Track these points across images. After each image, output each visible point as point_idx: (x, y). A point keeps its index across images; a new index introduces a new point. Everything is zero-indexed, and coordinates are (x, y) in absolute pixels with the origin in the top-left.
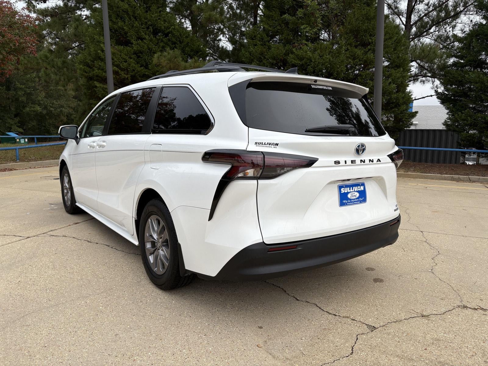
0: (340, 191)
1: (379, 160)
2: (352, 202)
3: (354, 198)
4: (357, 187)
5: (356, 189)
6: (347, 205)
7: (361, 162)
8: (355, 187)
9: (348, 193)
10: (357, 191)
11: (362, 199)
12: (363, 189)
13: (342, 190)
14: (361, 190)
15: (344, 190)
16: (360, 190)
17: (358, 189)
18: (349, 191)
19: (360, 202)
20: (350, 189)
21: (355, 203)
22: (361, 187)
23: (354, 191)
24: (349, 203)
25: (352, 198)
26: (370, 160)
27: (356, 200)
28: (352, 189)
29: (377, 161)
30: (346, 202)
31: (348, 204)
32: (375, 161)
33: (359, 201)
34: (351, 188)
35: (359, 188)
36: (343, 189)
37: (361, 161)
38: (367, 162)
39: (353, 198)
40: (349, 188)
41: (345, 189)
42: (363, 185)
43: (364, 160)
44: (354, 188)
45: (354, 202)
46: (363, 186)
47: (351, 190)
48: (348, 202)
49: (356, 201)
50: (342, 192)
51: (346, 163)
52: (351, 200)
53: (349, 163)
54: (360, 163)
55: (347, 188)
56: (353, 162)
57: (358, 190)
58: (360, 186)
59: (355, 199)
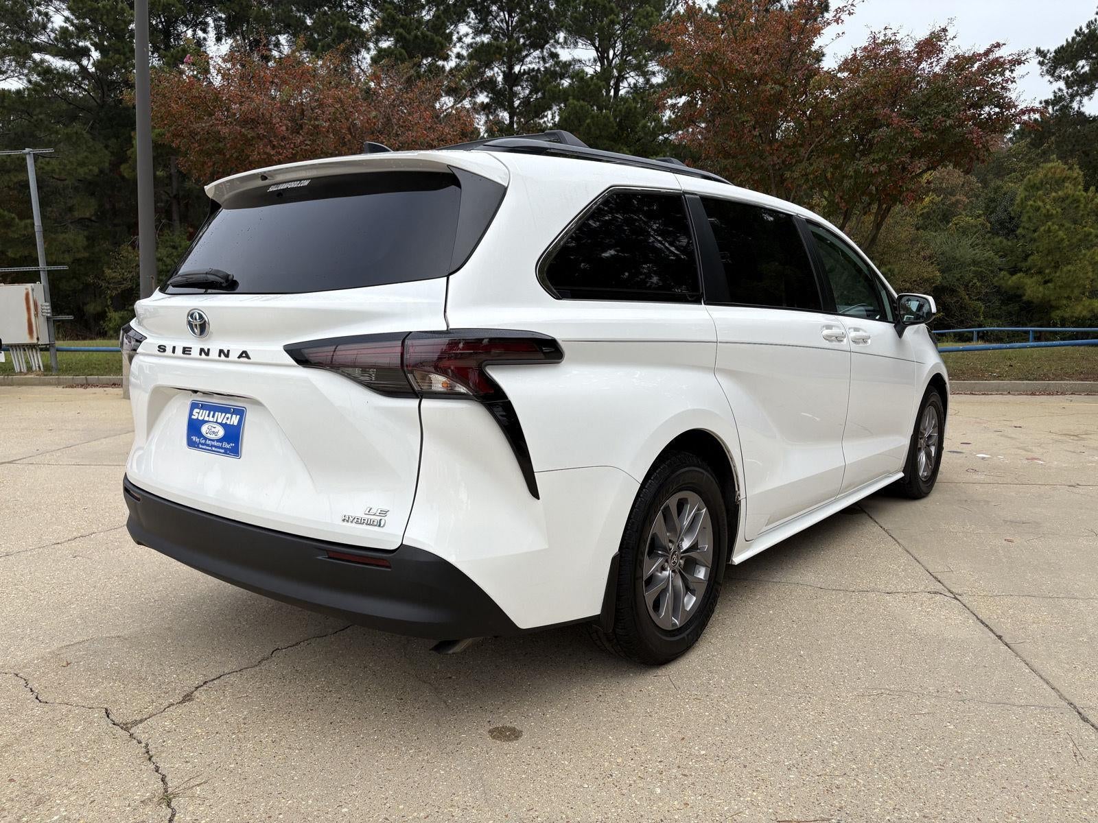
0: (191, 414)
1: (244, 354)
2: (208, 445)
3: (213, 437)
4: (224, 414)
5: (220, 417)
6: (198, 447)
7: (201, 354)
8: (220, 414)
9: (204, 422)
10: (221, 424)
11: (228, 446)
12: (236, 424)
13: (194, 413)
14: (232, 423)
15: (199, 413)
16: (228, 423)
17: (225, 419)
18: (206, 419)
19: (225, 453)
20: (208, 416)
21: (213, 449)
22: (234, 416)
23: (215, 421)
24: (203, 444)
25: (208, 435)
26: (221, 351)
27: (215, 443)
28: (213, 417)
29: (240, 356)
30: (197, 440)
31: (200, 446)
32: (234, 356)
33: (221, 448)
34: (212, 413)
35: (228, 418)
36: (198, 410)
37: (202, 350)
38: (214, 354)
39: (211, 436)
40: (208, 412)
41: (202, 411)
42: (240, 412)
43: (209, 350)
44: (217, 413)
45: (212, 446)
46: (238, 417)
47: (211, 419)
48: (200, 443)
49: (216, 447)
50: (193, 417)
51: (174, 352)
52: (206, 439)
53: (179, 351)
54: (198, 356)
55: (205, 411)
56: (186, 350)
57: (224, 422)
58: (232, 414)
59: (213, 440)
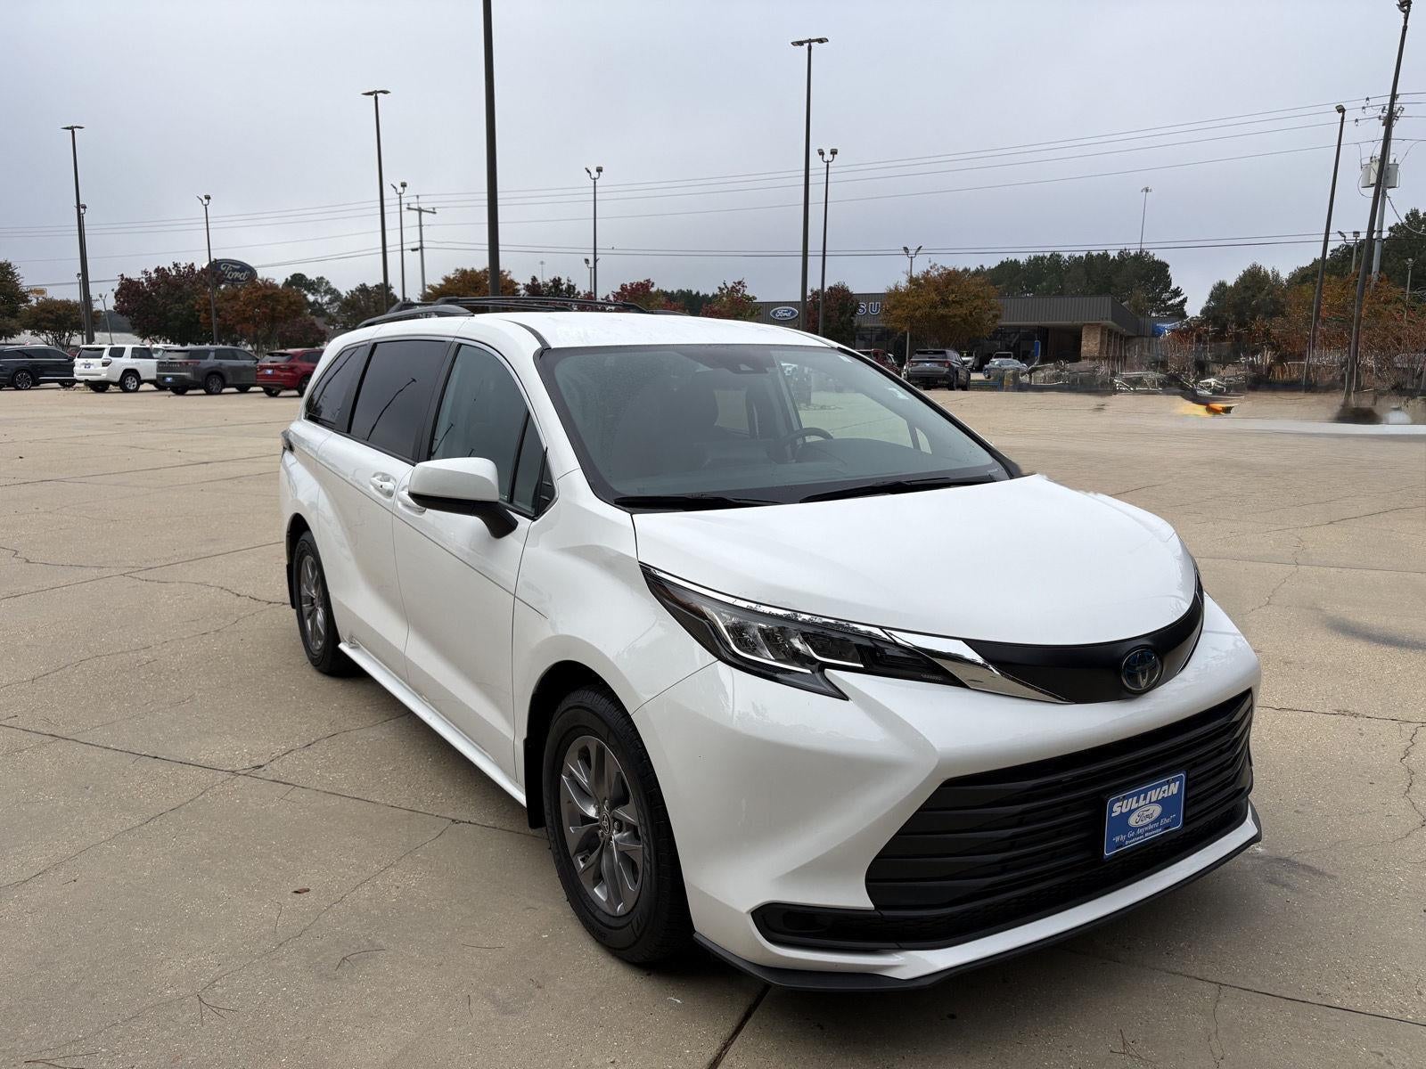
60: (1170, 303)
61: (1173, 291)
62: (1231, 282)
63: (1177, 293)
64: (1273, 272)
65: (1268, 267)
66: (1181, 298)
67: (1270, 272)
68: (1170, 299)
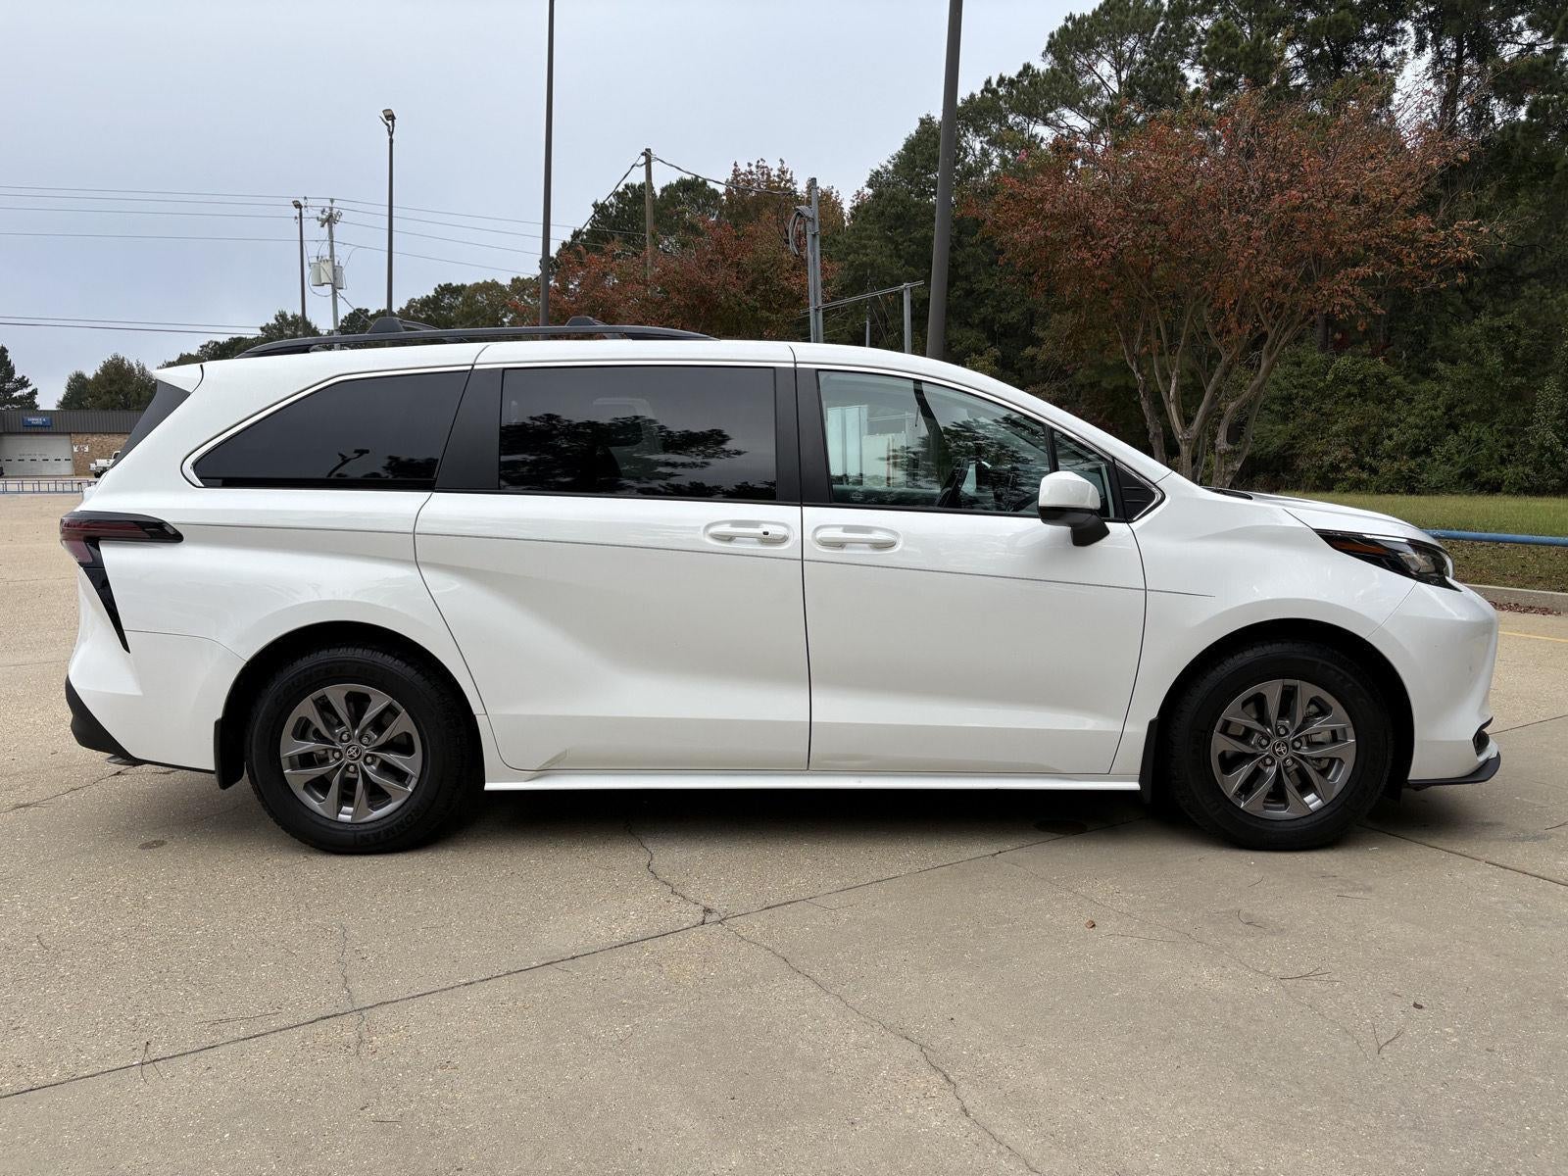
60: (15, 395)
61: (17, 381)
62: (90, 375)
63: (23, 383)
64: (138, 365)
65: (132, 359)
66: (30, 389)
67: (135, 366)
68: (15, 390)
